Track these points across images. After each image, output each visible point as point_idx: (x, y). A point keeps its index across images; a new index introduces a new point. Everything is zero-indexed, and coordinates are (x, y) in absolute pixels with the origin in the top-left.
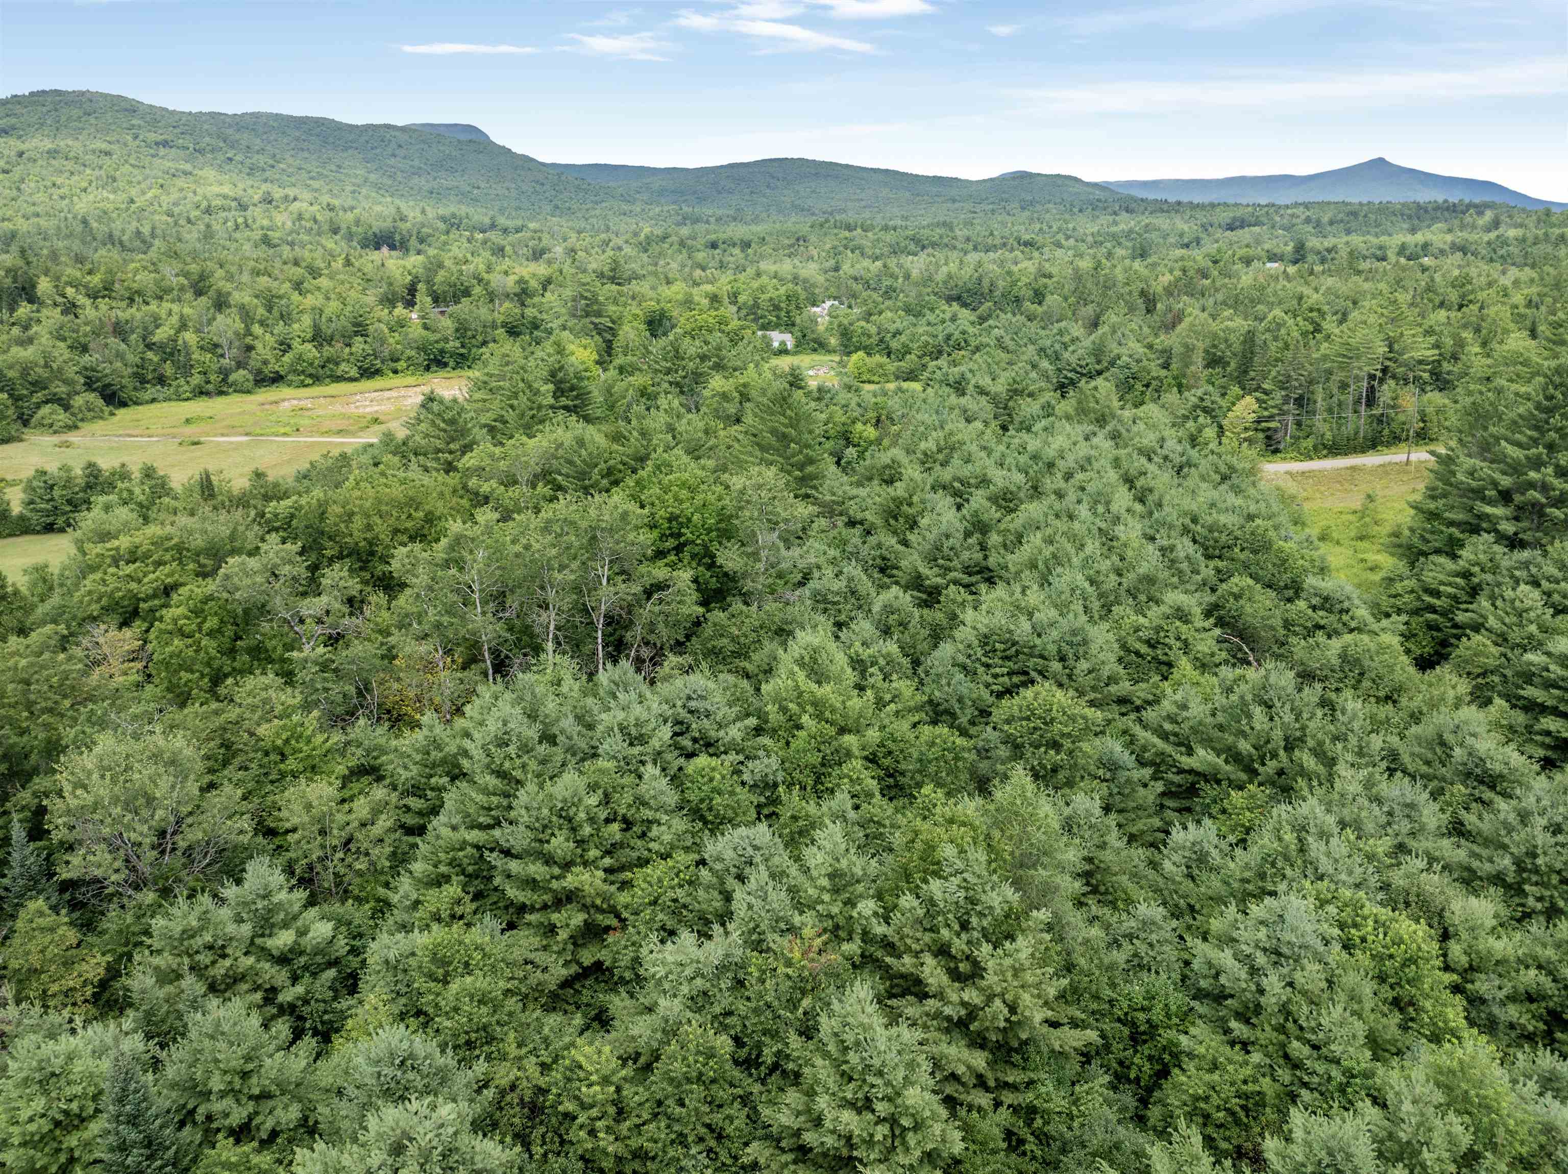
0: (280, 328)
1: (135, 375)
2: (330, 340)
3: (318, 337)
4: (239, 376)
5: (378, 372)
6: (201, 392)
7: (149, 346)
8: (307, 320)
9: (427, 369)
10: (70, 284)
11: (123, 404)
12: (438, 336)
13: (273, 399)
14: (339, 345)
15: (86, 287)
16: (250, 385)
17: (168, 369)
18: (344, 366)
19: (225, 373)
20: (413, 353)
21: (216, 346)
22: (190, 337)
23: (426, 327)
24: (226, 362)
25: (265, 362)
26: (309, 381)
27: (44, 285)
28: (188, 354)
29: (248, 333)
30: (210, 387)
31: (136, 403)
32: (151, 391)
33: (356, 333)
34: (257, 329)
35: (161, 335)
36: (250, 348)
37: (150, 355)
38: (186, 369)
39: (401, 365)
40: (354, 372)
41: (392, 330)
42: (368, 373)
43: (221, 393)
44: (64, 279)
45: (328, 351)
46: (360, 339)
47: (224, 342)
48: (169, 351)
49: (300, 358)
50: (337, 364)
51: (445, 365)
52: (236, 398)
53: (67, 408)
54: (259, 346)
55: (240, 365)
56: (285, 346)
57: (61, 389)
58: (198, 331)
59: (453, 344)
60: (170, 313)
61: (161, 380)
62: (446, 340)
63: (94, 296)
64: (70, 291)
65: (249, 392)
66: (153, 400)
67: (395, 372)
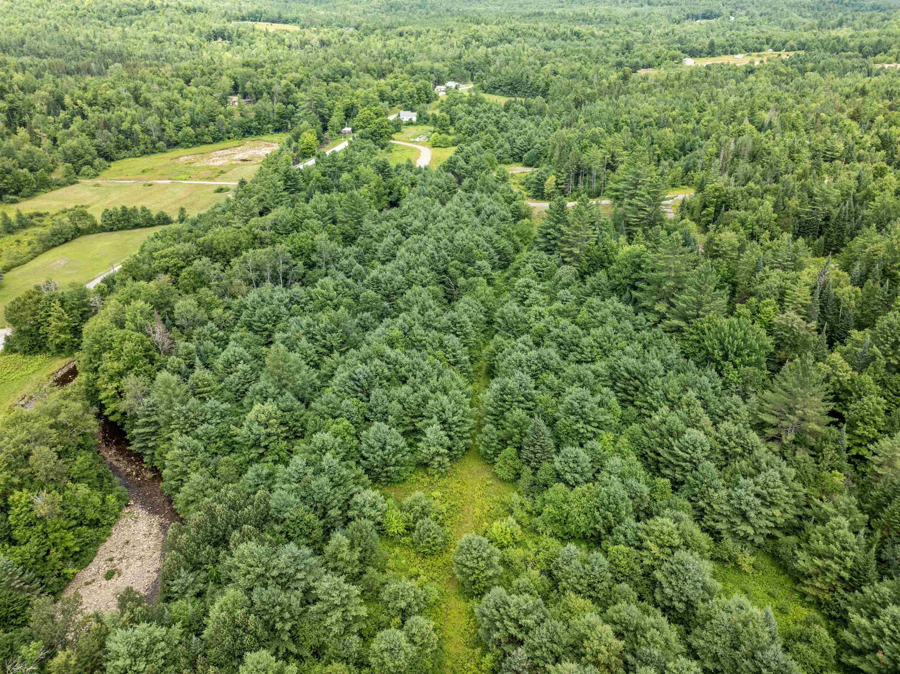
0: (176, 119)
1: (116, 146)
2: (198, 125)
3: (194, 124)
4: (161, 144)
5: (221, 139)
6: (144, 153)
7: (120, 131)
8: (187, 115)
9: (244, 136)
10: (79, 98)
11: (112, 160)
12: (248, 120)
13: (176, 156)
14: (203, 127)
15: (86, 99)
16: (165, 148)
17: (129, 142)
18: (206, 137)
19: (153, 143)
20: (235, 129)
21: (149, 130)
22: (137, 127)
23: (242, 115)
24: (154, 138)
25: (171, 137)
26: (191, 145)
27: (67, 100)
28: (138, 135)
29: (162, 123)
30: (148, 150)
31: (118, 159)
32: (124, 153)
33: (210, 121)
34: (166, 121)
35: (125, 126)
36: (163, 130)
37: (121, 136)
38: (136, 142)
39: (232, 135)
40: (210, 140)
41: (226, 117)
42: (216, 140)
43: (153, 153)
44: (75, 95)
45: (198, 130)
46: (212, 123)
47: (152, 129)
48: (129, 134)
49: (186, 135)
50: (203, 136)
51: (252, 133)
52: (159, 155)
53: (92, 166)
54: (168, 129)
55: (160, 139)
56: (179, 128)
57: (89, 158)
58: (140, 123)
59: (255, 124)
60: (126, 114)
61: (127, 148)
62: (251, 121)
63: (90, 105)
64: (79, 102)
65: (165, 152)
66: (125, 157)
67: (229, 138)
